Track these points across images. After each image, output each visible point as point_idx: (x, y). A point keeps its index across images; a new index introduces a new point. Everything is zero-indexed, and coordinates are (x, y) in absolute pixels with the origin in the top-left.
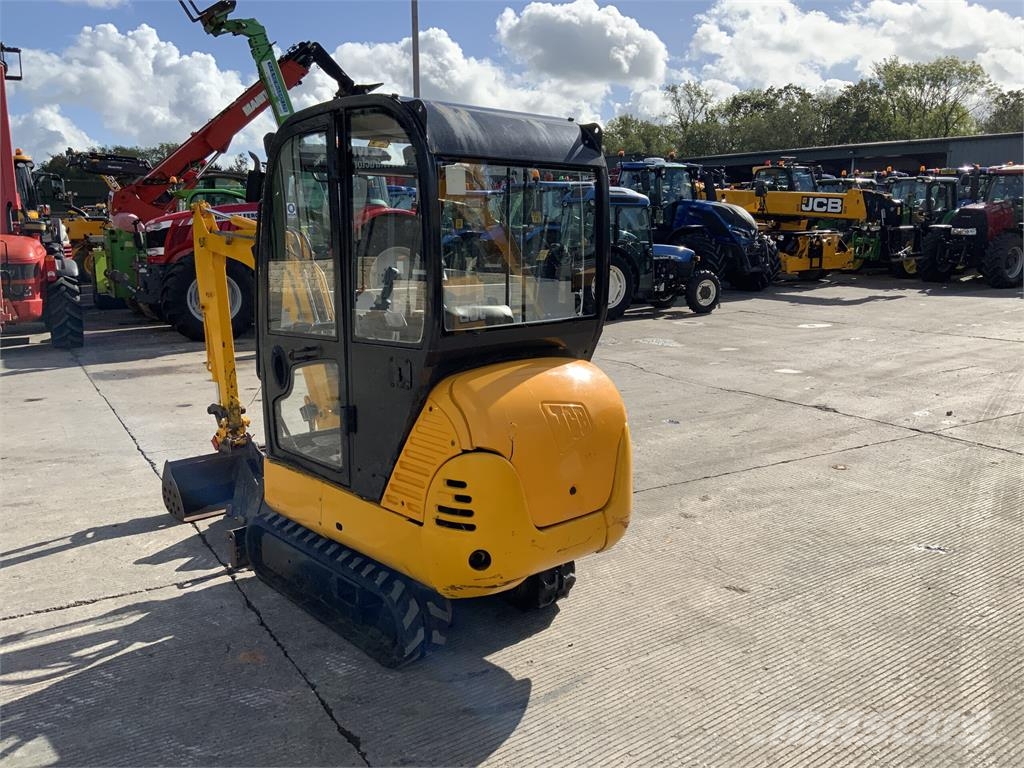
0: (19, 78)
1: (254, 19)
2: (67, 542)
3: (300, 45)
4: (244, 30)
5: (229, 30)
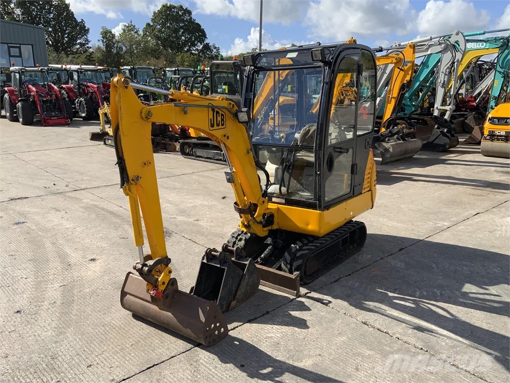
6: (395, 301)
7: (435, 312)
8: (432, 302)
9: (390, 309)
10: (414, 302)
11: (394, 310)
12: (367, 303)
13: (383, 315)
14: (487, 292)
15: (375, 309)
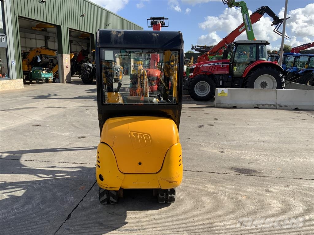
0: (168, 27)
1: (243, 1)
2: (93, 148)
3: (261, 7)
4: (239, 5)
5: (235, 6)
6: (66, 174)
7: (45, 174)
8: (46, 179)
9: (67, 170)
10: (56, 176)
11: (65, 170)
12: (79, 170)
13: (70, 167)
14: (10, 194)
15: (74, 168)
